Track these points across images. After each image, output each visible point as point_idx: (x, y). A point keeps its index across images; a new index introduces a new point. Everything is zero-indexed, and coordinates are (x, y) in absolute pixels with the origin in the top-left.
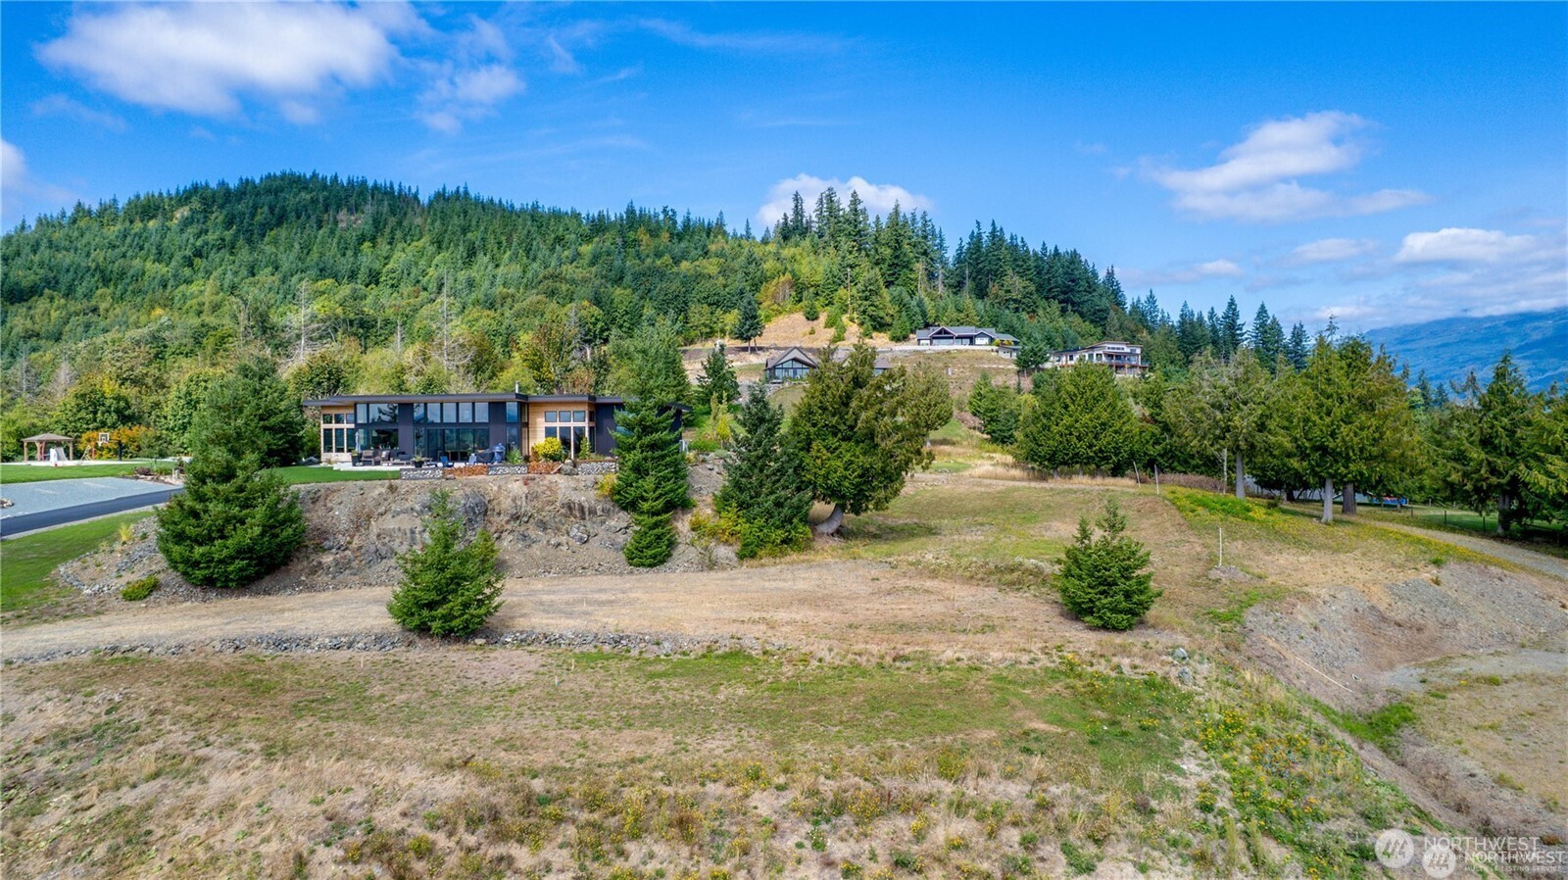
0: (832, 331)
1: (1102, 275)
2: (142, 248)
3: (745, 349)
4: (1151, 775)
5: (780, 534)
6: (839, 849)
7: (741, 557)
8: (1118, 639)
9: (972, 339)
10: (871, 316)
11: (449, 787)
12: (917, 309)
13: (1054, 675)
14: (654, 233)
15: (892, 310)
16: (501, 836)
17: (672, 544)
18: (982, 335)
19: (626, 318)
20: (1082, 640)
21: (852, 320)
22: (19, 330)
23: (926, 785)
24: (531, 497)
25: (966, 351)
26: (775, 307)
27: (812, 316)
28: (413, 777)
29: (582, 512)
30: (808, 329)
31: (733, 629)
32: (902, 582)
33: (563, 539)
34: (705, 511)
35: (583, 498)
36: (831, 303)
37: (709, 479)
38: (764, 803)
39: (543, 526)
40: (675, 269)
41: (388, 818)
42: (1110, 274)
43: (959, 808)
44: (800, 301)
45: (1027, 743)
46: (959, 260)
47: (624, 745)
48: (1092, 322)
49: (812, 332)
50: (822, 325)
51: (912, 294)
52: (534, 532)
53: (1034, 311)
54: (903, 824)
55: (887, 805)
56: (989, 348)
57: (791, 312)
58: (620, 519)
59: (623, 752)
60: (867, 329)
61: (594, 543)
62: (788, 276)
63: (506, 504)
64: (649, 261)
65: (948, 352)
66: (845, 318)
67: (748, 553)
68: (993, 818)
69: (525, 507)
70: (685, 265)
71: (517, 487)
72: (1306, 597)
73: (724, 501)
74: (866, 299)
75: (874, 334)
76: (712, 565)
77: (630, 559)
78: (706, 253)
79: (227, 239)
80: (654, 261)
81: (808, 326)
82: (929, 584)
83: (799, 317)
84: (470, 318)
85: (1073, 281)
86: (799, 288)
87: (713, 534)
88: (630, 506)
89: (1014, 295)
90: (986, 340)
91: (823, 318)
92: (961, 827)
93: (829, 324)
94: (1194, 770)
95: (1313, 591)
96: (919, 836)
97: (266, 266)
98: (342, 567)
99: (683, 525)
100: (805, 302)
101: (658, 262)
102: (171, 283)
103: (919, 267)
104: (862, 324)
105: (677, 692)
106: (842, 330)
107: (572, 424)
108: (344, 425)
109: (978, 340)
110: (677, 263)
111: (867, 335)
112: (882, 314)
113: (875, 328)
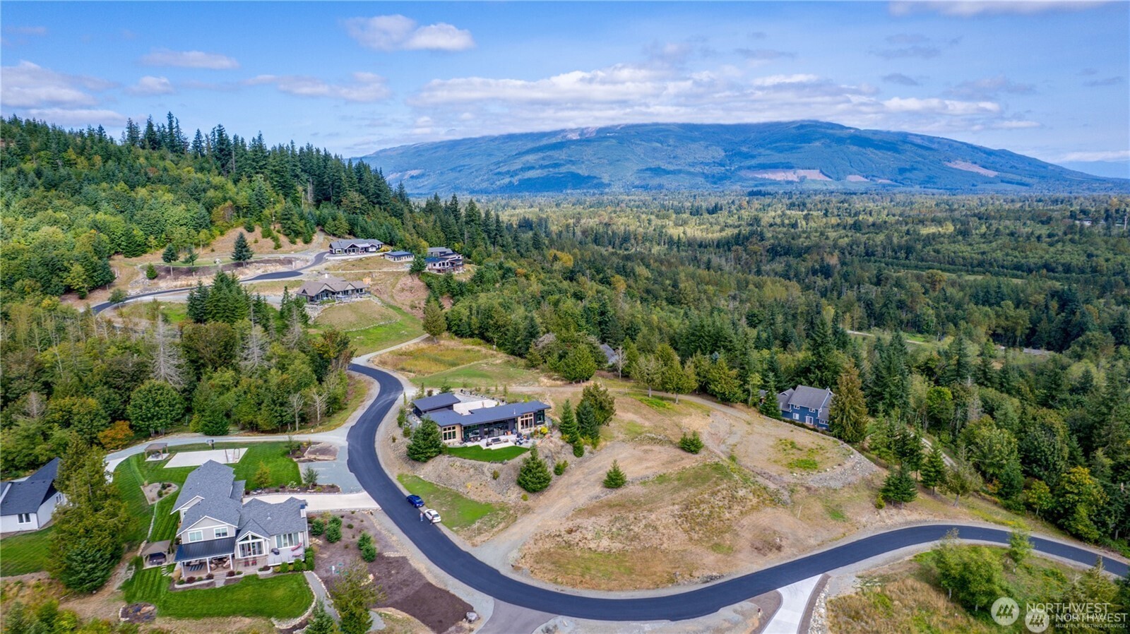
0: (269, 240)
3: (238, 265)
6: (717, 499)
7: (594, 448)
9: (366, 250)
13: (704, 466)
16: (688, 510)
17: (582, 450)
18: (372, 246)
20: (696, 457)
21: (279, 232)
23: (717, 488)
24: (555, 446)
25: (370, 258)
26: (226, 224)
27: (251, 229)
29: (562, 447)
31: (649, 470)
32: (641, 448)
34: (581, 439)
36: (260, 220)
38: (705, 496)
41: (676, 513)
44: (239, 218)
49: (256, 242)
50: (260, 235)
54: (720, 494)
55: (717, 492)
56: (379, 254)
57: (236, 227)
58: (569, 447)
59: (683, 496)
60: (292, 239)
63: (553, 450)
65: (361, 259)
66: (274, 230)
68: (726, 489)
70: (141, 191)
71: (551, 445)
73: (583, 434)
75: (296, 240)
76: (591, 452)
81: (251, 237)
82: (646, 447)
83: (241, 230)
86: (237, 210)
87: (585, 444)
88: (568, 442)
90: (374, 249)
91: (259, 230)
92: (724, 492)
93: (265, 236)
96: (722, 494)
99: (580, 443)
100: (242, 219)
104: (288, 235)
105: (667, 485)
106: (275, 239)
107: (529, 418)
108: (452, 431)
109: (370, 250)
110: (132, 187)
111: (293, 242)
112: (298, 228)
113: (294, 236)
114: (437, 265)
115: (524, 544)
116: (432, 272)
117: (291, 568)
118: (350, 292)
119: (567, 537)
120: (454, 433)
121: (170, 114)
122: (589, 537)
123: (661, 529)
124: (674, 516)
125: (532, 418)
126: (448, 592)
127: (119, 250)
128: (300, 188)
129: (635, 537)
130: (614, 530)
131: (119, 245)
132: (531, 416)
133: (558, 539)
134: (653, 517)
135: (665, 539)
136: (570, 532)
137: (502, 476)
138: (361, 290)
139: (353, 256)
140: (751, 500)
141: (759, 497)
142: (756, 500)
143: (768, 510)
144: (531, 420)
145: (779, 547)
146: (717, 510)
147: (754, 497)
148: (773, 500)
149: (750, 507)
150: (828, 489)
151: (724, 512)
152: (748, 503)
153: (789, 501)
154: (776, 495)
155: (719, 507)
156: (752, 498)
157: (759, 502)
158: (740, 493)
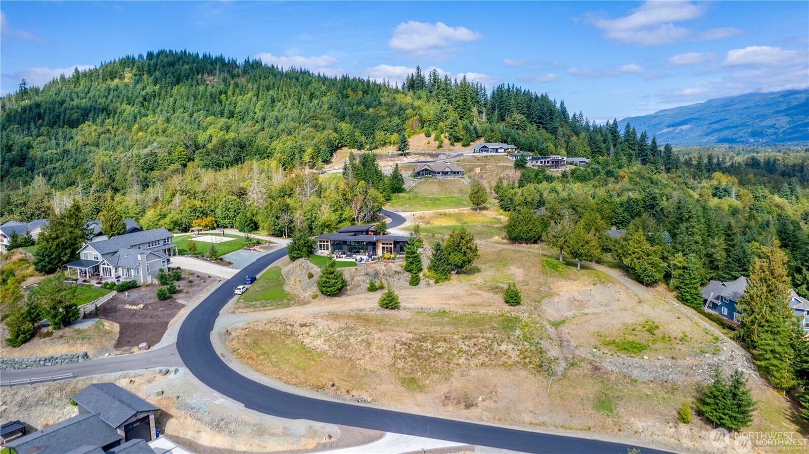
0: (437, 143)
1: (558, 105)
2: (119, 97)
3: (401, 155)
4: (511, 333)
5: (444, 277)
6: (466, 343)
7: (436, 283)
8: (513, 308)
9: (497, 150)
10: (454, 136)
11: (411, 335)
12: (474, 132)
13: (500, 316)
14: (354, 90)
15: (463, 133)
16: (420, 342)
17: (420, 280)
18: (501, 148)
19: (348, 137)
20: (507, 308)
21: (446, 137)
22: (80, 143)
23: (479, 334)
24: (387, 270)
25: (494, 156)
26: (412, 131)
27: (428, 135)
28: (404, 334)
29: (397, 272)
30: (427, 142)
31: (442, 306)
32: (473, 291)
33: (395, 279)
34: (425, 270)
35: (399, 269)
36: (436, 129)
37: (426, 262)
38: (456, 337)
39: (390, 276)
40: (367, 112)
41: (404, 340)
42: (562, 104)
43: (483, 338)
44: (423, 128)
45: (493, 328)
46: (493, 97)
47: (433, 329)
48: (551, 133)
49: (429, 143)
50: (433, 140)
51: (471, 123)
52: (388, 278)
53: (525, 129)
54: (476, 340)
55: (473, 337)
56: (504, 154)
57: (419, 133)
58: (407, 274)
59: (433, 330)
60: (452, 142)
61: (401, 280)
62: (418, 117)
63: (382, 272)
64: (355, 107)
65: (487, 156)
66: (442, 136)
67: (437, 282)
68: (488, 339)
69: (386, 273)
70: (371, 110)
71: (383, 268)
72: (558, 295)
73: (430, 268)
74: (452, 128)
75: (455, 144)
76: (429, 285)
77: (410, 284)
78: (380, 103)
79: (157, 91)
80: (357, 108)
81: (426, 140)
82: (479, 292)
83: (423, 135)
84: (283, 140)
85: (543, 113)
86: (422, 122)
87: (428, 277)
88: (410, 271)
89: (516, 122)
90: (503, 150)
91: (433, 136)
92: (483, 340)
93: (436, 140)
94: (518, 332)
95: (561, 293)
96: (477, 341)
98: (351, 289)
99: (421, 275)
100: (425, 129)
101: (359, 108)
102: (138, 116)
103: (475, 110)
104: (450, 139)
105: (436, 319)
106: (442, 142)
107: (389, 246)
108: (325, 243)
109: (499, 150)
110: (368, 109)
111: (452, 144)
112: (459, 135)
113: (455, 141)
114: (539, 162)
115: (257, 321)
117: (108, 286)
118: (449, 173)
119: (296, 328)
120: (327, 245)
122: (311, 334)
123: (373, 348)
124: (397, 342)
125: (392, 246)
127: (346, 144)
129: (344, 346)
130: (336, 335)
131: (346, 141)
132: (391, 244)
133: (288, 327)
134: (376, 336)
135: (367, 357)
136: (302, 325)
137: (314, 278)
138: (458, 173)
139: (484, 154)
140: (510, 357)
141: (525, 358)
142: (517, 359)
143: (523, 373)
144: (391, 248)
145: (472, 405)
146: (455, 352)
147: (518, 356)
148: (541, 366)
149: (501, 363)
150: (625, 376)
151: (460, 357)
152: (502, 359)
153: (559, 373)
154: (550, 363)
155: (460, 351)
156: (514, 356)
157: (519, 363)
158: (503, 347)
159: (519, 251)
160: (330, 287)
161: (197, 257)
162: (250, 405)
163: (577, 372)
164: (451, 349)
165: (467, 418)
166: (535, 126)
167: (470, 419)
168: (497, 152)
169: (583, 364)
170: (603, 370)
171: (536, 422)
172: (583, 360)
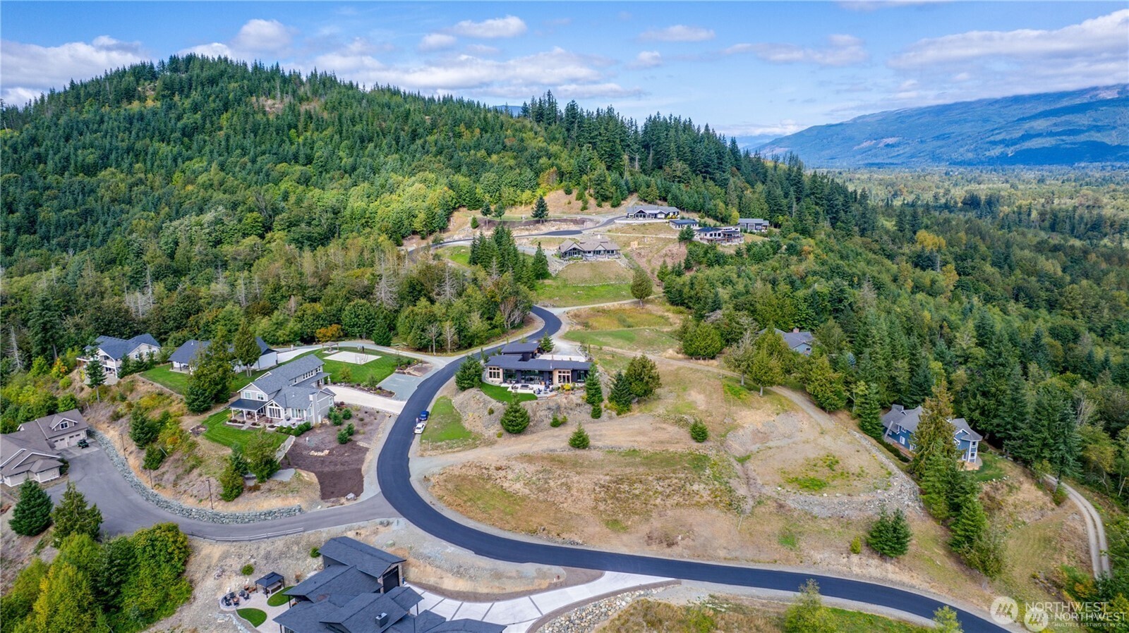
0: (580, 202)
3: (538, 222)
4: (701, 473)
5: (626, 409)
6: (661, 484)
7: (617, 415)
8: (700, 445)
9: (655, 216)
10: (601, 194)
11: (608, 478)
12: (625, 187)
13: (689, 454)
15: (612, 189)
16: (618, 484)
17: (601, 412)
18: (661, 213)
19: (467, 195)
20: (695, 445)
21: (591, 195)
23: (671, 475)
24: (568, 403)
25: (653, 224)
26: (548, 187)
27: (568, 192)
28: (601, 476)
29: (578, 405)
30: (567, 201)
31: (631, 444)
32: (658, 425)
33: (576, 412)
34: (606, 402)
35: (580, 401)
36: (579, 184)
37: (606, 392)
38: (650, 478)
39: (571, 409)
40: (489, 159)
41: (602, 482)
43: (676, 478)
44: (561, 182)
45: (685, 468)
47: (628, 470)
48: (720, 186)
49: (570, 203)
50: (575, 198)
51: (621, 174)
52: (570, 411)
54: (669, 480)
55: (667, 478)
56: (665, 221)
57: (557, 189)
58: (588, 406)
59: (628, 472)
60: (599, 202)
61: (583, 413)
62: (555, 168)
63: (563, 405)
64: (472, 152)
65: (644, 224)
66: (587, 194)
67: (619, 414)
68: (680, 479)
69: (568, 406)
70: (494, 157)
71: (564, 400)
72: (743, 427)
73: (611, 399)
74: (599, 185)
75: (603, 204)
76: (610, 418)
77: (592, 417)
78: (505, 147)
80: (476, 154)
81: (566, 199)
82: (664, 426)
83: (561, 192)
85: (710, 158)
86: (561, 175)
87: (609, 409)
88: (591, 403)
89: (678, 173)
90: (663, 216)
91: (575, 193)
92: (677, 481)
93: (578, 198)
94: (708, 472)
95: (745, 425)
96: (671, 482)
97: (236, 149)
98: (535, 425)
99: (602, 406)
100: (564, 183)
101: (479, 155)
104: (597, 199)
105: (629, 459)
106: (586, 202)
107: (566, 374)
108: (496, 371)
109: (659, 216)
110: (489, 155)
111: (599, 205)
112: (607, 193)
113: (603, 200)
114: (708, 235)
115: (452, 466)
116: (702, 242)
117: (284, 430)
118: (602, 252)
119: (491, 472)
120: (498, 373)
121: (549, 92)
122: (509, 477)
123: (574, 491)
124: (596, 484)
125: (570, 375)
126: (363, 478)
127: (464, 204)
128: (626, 157)
129: (545, 490)
130: (534, 478)
131: (464, 200)
132: (568, 372)
133: (484, 471)
134: (575, 479)
135: (569, 500)
136: (498, 469)
137: (495, 414)
138: (613, 252)
139: (641, 221)
140: (702, 497)
141: (716, 497)
142: (709, 498)
143: (715, 512)
144: (568, 377)
145: (673, 544)
146: (651, 493)
147: (710, 495)
148: (730, 505)
149: (694, 502)
150: (806, 513)
151: (656, 498)
152: (695, 499)
153: (748, 511)
154: (739, 501)
155: (656, 492)
156: (706, 496)
157: (711, 502)
158: (695, 487)
159: (697, 371)
160: (516, 426)
161: (352, 387)
162: (479, 552)
163: (764, 510)
164: (647, 490)
165: (670, 555)
166: (700, 178)
167: (672, 556)
168: (655, 217)
169: (769, 502)
170: (787, 508)
171: (729, 557)
172: (769, 498)
